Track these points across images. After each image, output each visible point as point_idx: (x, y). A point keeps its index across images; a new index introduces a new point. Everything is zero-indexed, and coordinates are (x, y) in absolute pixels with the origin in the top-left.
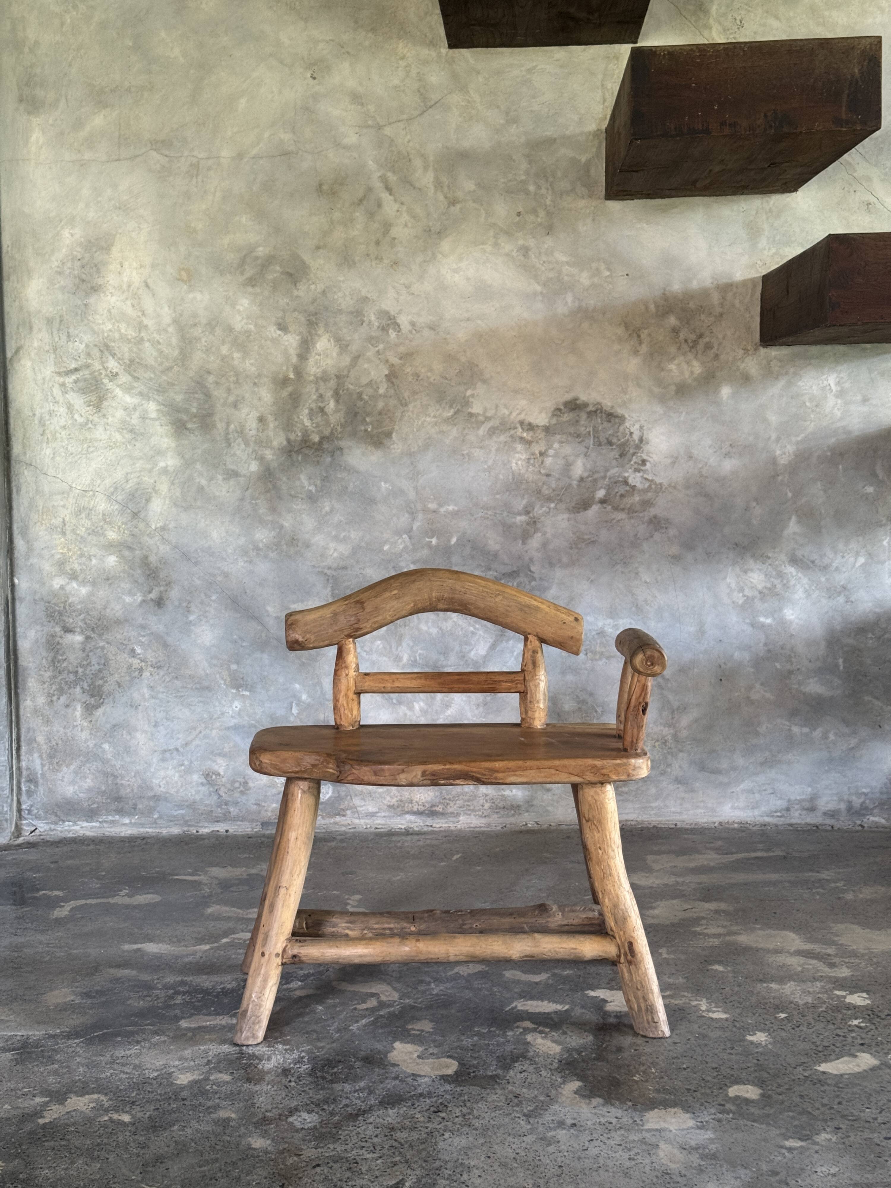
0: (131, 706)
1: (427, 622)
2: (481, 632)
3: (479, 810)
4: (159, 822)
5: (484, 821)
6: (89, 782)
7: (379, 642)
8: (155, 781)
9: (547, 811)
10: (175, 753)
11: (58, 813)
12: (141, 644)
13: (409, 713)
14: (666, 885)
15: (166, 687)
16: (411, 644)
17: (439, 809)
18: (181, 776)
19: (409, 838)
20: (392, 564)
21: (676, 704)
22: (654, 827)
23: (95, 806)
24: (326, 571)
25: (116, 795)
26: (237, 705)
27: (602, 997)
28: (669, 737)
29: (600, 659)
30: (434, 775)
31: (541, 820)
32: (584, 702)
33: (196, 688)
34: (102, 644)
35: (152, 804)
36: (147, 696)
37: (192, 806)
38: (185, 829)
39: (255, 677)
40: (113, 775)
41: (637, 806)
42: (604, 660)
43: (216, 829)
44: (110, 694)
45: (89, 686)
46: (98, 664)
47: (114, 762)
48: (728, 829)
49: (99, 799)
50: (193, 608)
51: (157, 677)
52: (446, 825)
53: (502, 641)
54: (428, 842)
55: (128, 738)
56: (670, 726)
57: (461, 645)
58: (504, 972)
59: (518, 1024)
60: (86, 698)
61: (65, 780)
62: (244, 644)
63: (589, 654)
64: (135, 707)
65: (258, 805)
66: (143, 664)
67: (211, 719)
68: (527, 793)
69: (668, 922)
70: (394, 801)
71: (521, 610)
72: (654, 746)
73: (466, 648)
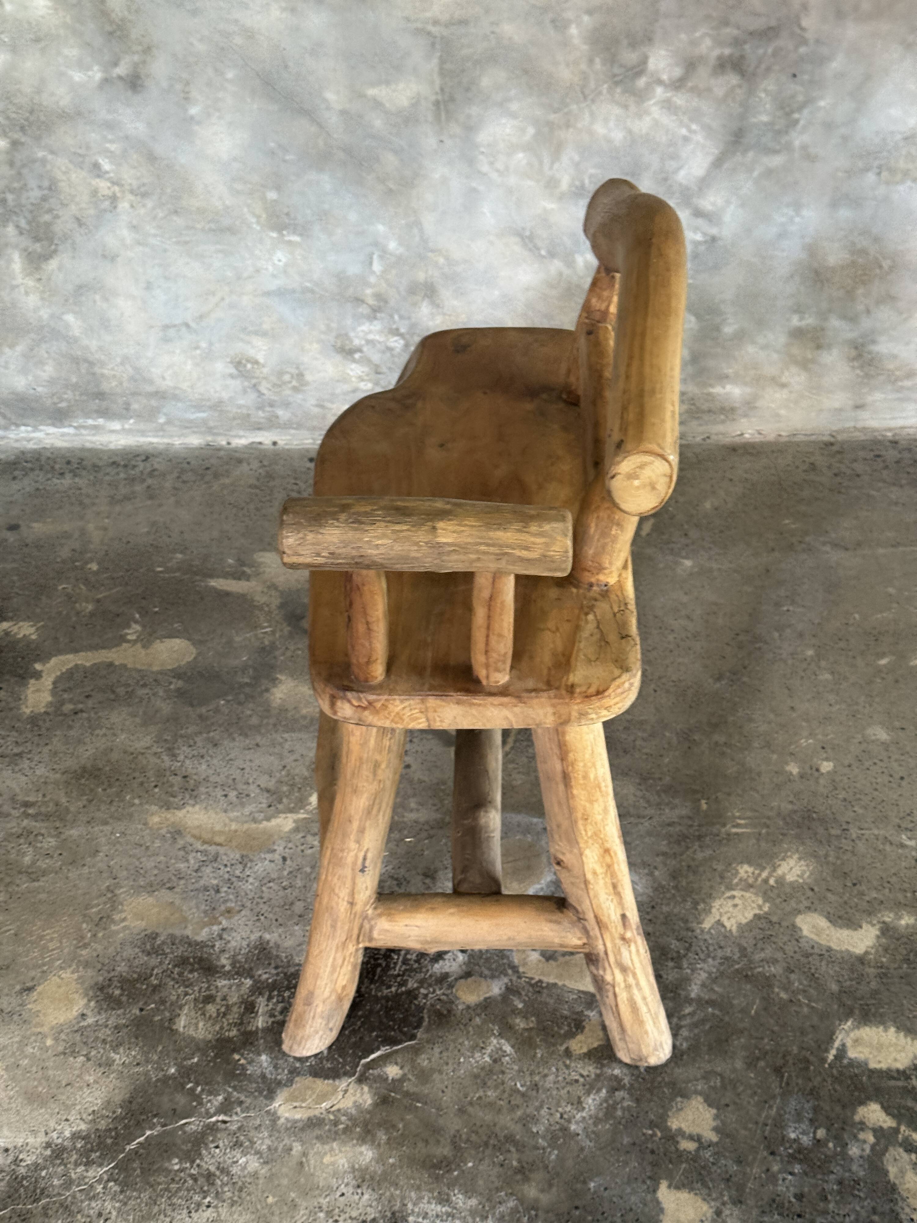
0: (104, 256)
1: (606, 120)
2: (699, 138)
4: (167, 427)
6: (49, 370)
7: (521, 155)
8: (155, 372)
9: (778, 415)
10: (184, 329)
11: (9, 415)
12: (110, 155)
15: (159, 227)
16: (577, 158)
18: (197, 365)
20: (551, 15)
23: (63, 405)
24: (430, 28)
25: (96, 390)
26: (281, 257)
29: (902, 182)
31: (766, 428)
32: (863, 252)
33: (211, 230)
34: (40, 154)
35: (154, 403)
36: (128, 241)
37: (217, 406)
38: (209, 438)
39: (308, 212)
40: (86, 360)
42: (909, 183)
43: (258, 440)
44: (66, 237)
45: (29, 223)
46: (40, 187)
47: (85, 342)
49: (69, 395)
50: (194, 94)
51: (142, 211)
55: (105, 305)
57: (662, 160)
58: (798, 921)
59: (860, 1113)
60: (25, 242)
61: (12, 367)
62: (287, 158)
63: (885, 174)
64: (110, 257)
65: (322, 406)
66: (116, 188)
67: (239, 278)
73: (671, 165)
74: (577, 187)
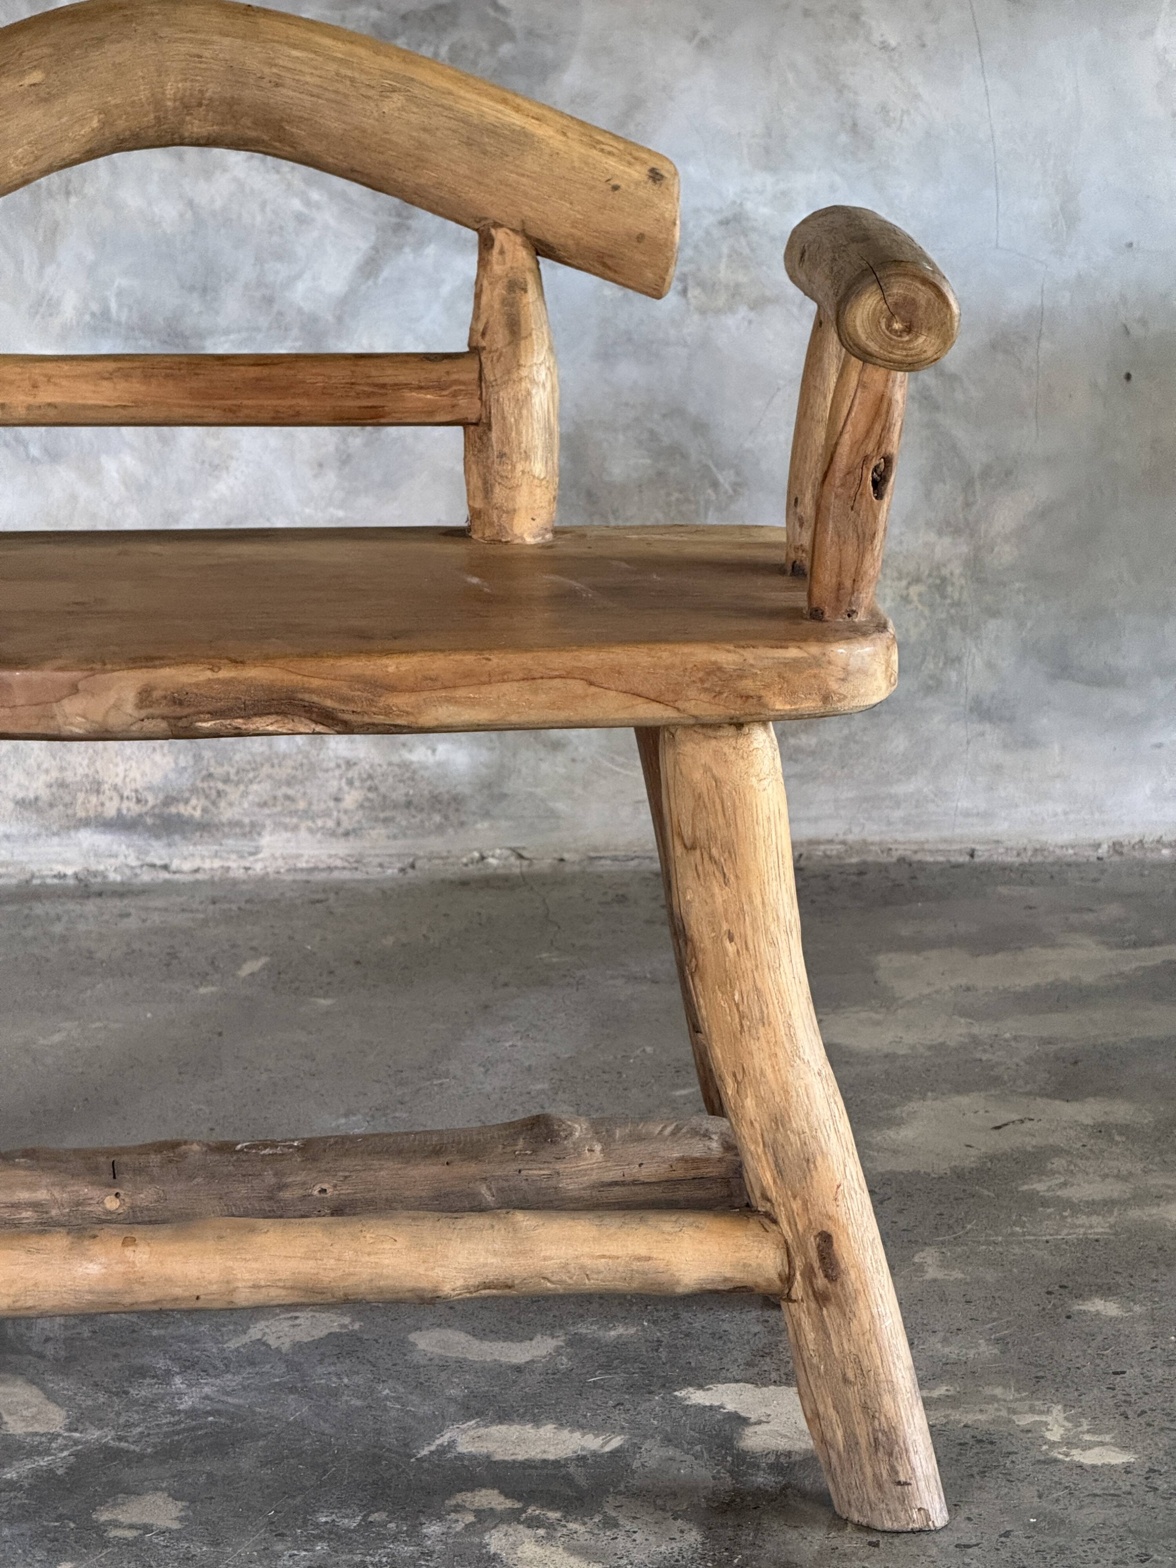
2: (328, 216)
3: (327, 814)
5: (341, 849)
9: (553, 814)
13: (85, 492)
14: (939, 1049)
16: (90, 257)
17: (193, 809)
19: (91, 907)
21: (978, 459)
22: (902, 860)
27: (730, 1407)
28: (956, 567)
29: (731, 308)
30: (181, 703)
31: (530, 844)
32: (675, 452)
41: (847, 794)
42: (743, 311)
48: (1141, 864)
52: (217, 864)
53: (399, 248)
54: (156, 918)
56: (957, 532)
57: (259, 260)
58: (413, 1337)
59: (459, 1498)
63: (694, 292)
68: (484, 756)
69: (943, 1167)
70: (38, 787)
71: (469, 143)
72: (906, 599)
73: (278, 271)
74: (93, 315)
